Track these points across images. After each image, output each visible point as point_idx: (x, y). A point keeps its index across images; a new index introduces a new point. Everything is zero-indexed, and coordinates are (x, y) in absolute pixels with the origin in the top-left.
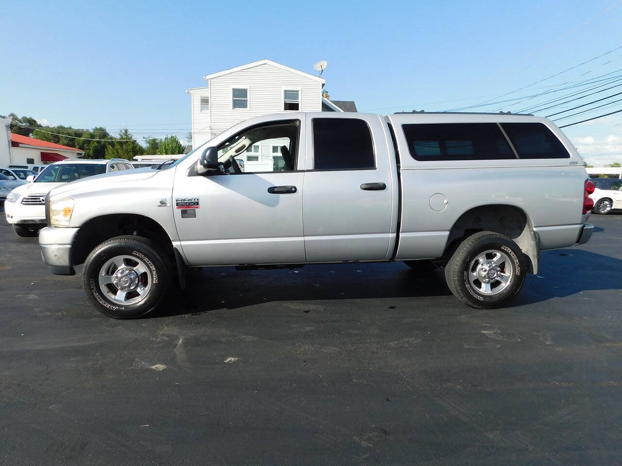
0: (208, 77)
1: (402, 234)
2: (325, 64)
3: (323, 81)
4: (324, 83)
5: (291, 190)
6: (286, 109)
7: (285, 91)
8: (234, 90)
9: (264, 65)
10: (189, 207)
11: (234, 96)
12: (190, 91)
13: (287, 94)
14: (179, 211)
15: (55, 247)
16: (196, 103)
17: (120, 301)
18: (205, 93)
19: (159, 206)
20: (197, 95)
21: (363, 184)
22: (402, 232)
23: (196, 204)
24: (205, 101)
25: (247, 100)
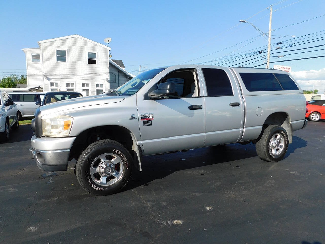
0: (40, 42)
1: (246, 128)
2: (110, 40)
3: (110, 49)
4: (110, 50)
5: (199, 108)
6: (89, 63)
7: (89, 53)
8: (57, 51)
9: (75, 38)
10: (148, 119)
11: (58, 54)
12: (24, 50)
13: (90, 55)
14: (143, 122)
15: (50, 152)
16: (29, 58)
17: (104, 184)
18: (36, 52)
19: (130, 119)
20: (29, 52)
21: (230, 103)
22: (245, 127)
23: (152, 117)
24: (36, 57)
25: (66, 57)
